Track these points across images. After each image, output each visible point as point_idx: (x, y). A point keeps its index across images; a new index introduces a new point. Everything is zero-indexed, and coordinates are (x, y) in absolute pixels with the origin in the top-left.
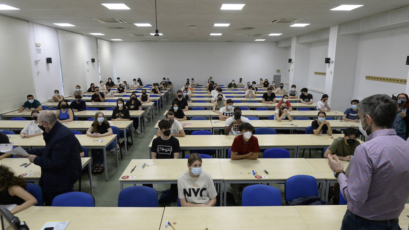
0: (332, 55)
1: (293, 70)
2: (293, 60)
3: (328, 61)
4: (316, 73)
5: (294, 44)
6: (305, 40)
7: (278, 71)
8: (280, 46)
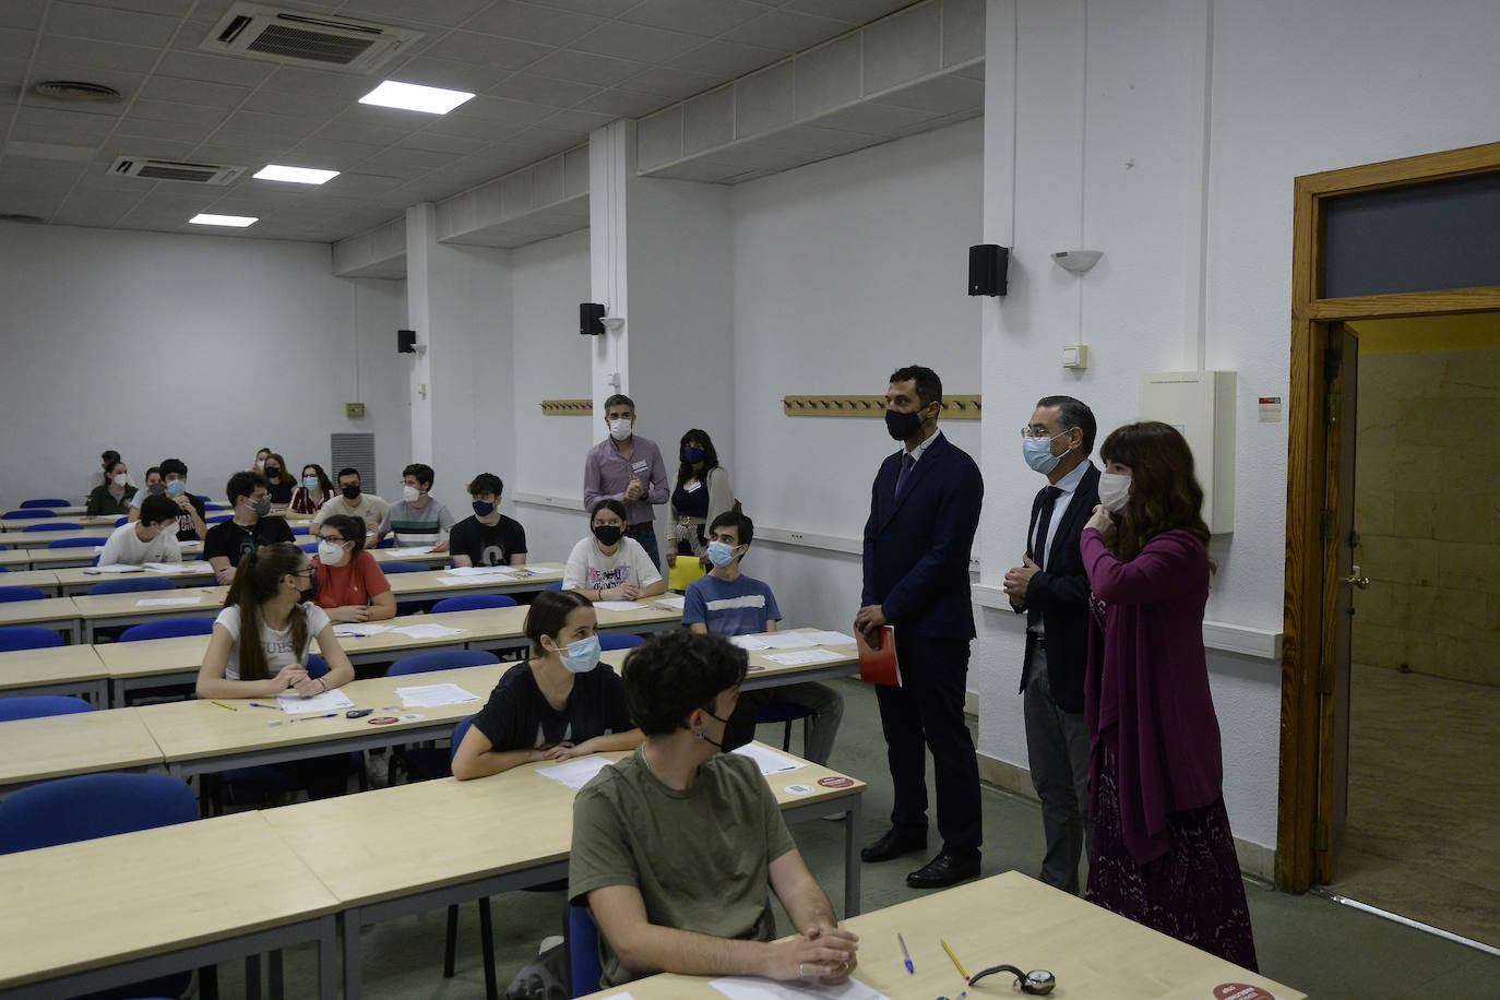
0: (609, 285)
1: (428, 391)
2: (423, 339)
3: (592, 319)
4: (549, 407)
5: (421, 249)
6: (470, 222)
7: (356, 411)
8: (350, 269)
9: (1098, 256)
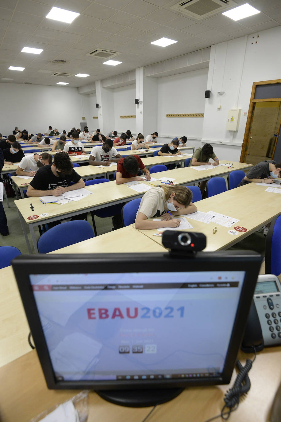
0: (140, 96)
1: (102, 115)
2: (100, 105)
3: (137, 102)
4: (122, 117)
5: (99, 88)
6: (110, 84)
7: (84, 118)
8: (80, 93)
9: (224, 92)
